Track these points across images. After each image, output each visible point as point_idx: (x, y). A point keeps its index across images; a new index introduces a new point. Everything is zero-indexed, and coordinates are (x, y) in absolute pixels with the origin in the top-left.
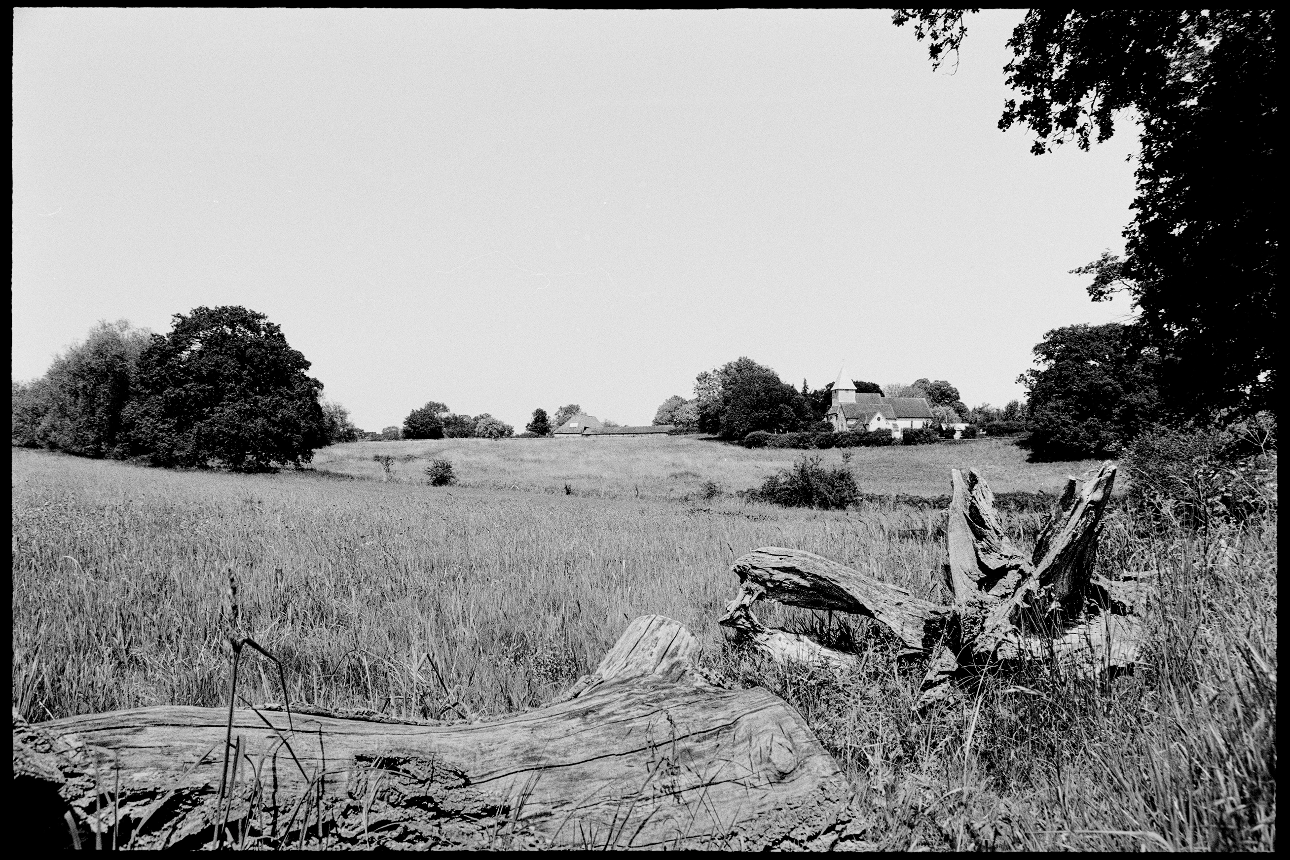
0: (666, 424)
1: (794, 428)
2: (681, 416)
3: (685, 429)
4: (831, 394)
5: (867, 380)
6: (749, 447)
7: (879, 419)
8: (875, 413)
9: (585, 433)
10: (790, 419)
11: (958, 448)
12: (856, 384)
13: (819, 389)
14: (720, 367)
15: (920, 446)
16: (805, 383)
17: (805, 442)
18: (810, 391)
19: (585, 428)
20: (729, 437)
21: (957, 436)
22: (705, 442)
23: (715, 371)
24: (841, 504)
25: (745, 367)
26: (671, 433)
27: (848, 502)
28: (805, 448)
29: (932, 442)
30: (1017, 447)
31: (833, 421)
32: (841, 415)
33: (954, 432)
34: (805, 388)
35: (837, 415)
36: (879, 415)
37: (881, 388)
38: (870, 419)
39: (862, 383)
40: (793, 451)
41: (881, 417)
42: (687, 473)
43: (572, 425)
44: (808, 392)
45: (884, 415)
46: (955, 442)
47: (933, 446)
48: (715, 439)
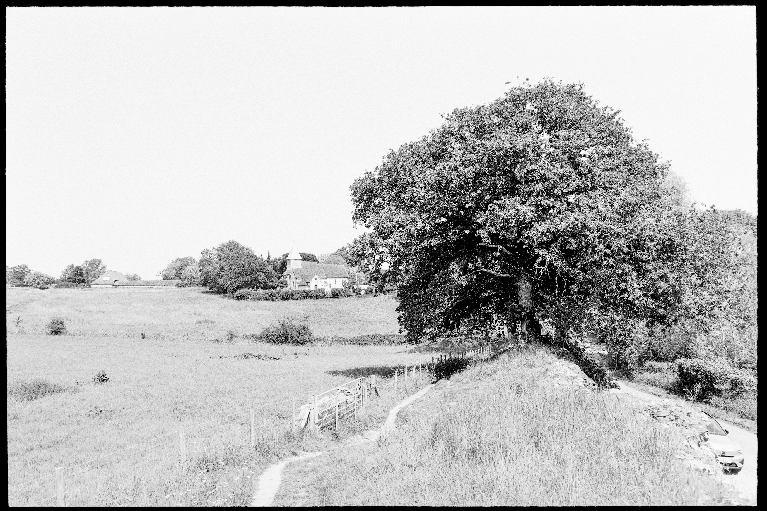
0: (174, 279)
1: (265, 287)
2: (185, 273)
3: (189, 283)
4: (286, 261)
5: (308, 252)
6: (238, 299)
7: (316, 279)
8: (313, 275)
9: (116, 284)
10: (263, 282)
11: (363, 300)
12: (301, 255)
13: (278, 257)
14: (217, 246)
15: (341, 299)
16: (269, 254)
17: (273, 297)
18: (272, 258)
19: (115, 281)
20: (223, 291)
21: (362, 292)
22: (207, 295)
23: (214, 248)
24: (304, 342)
25: (233, 246)
26: (179, 286)
27: (307, 341)
28: (273, 300)
29: (348, 296)
30: (395, 300)
31: (288, 279)
32: (293, 276)
33: (360, 290)
34: (269, 257)
35: (290, 276)
36: (316, 276)
37: (317, 257)
38: (310, 280)
39: (304, 254)
40: (267, 302)
41: (317, 277)
42: (206, 321)
43: (105, 279)
44: (271, 259)
45: (319, 276)
46: (362, 297)
47: (349, 299)
48: (212, 292)
